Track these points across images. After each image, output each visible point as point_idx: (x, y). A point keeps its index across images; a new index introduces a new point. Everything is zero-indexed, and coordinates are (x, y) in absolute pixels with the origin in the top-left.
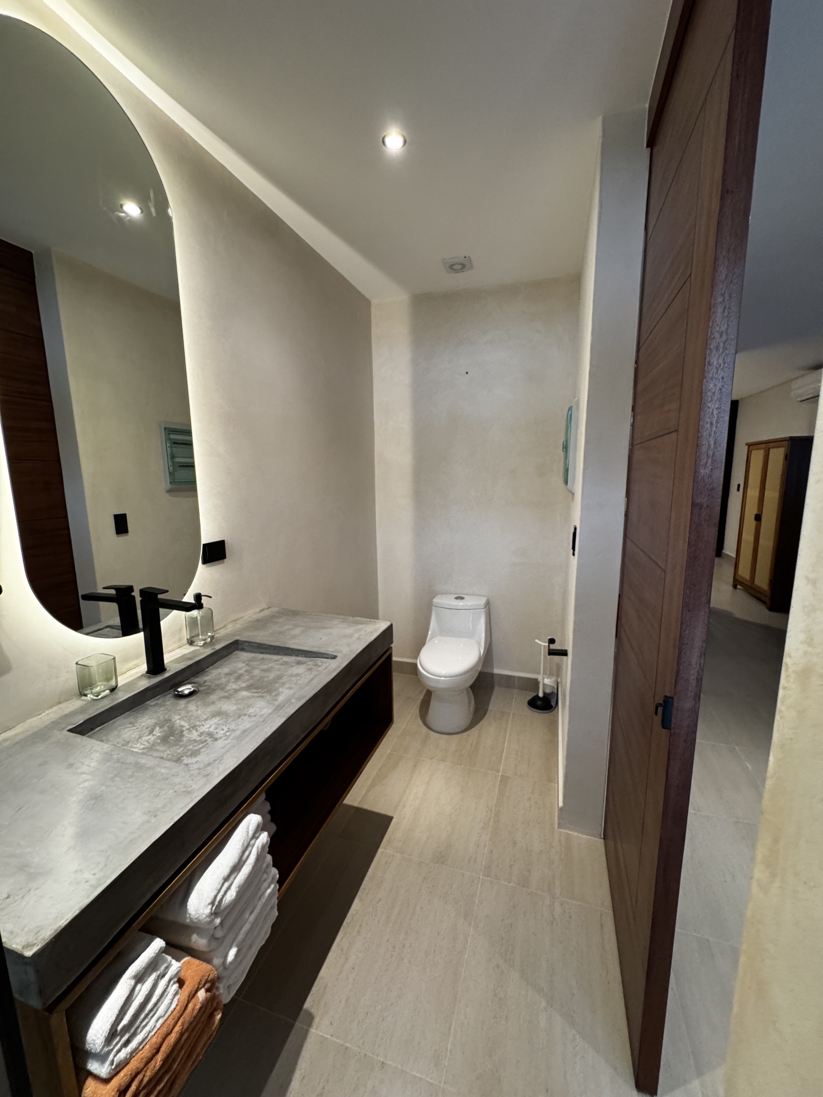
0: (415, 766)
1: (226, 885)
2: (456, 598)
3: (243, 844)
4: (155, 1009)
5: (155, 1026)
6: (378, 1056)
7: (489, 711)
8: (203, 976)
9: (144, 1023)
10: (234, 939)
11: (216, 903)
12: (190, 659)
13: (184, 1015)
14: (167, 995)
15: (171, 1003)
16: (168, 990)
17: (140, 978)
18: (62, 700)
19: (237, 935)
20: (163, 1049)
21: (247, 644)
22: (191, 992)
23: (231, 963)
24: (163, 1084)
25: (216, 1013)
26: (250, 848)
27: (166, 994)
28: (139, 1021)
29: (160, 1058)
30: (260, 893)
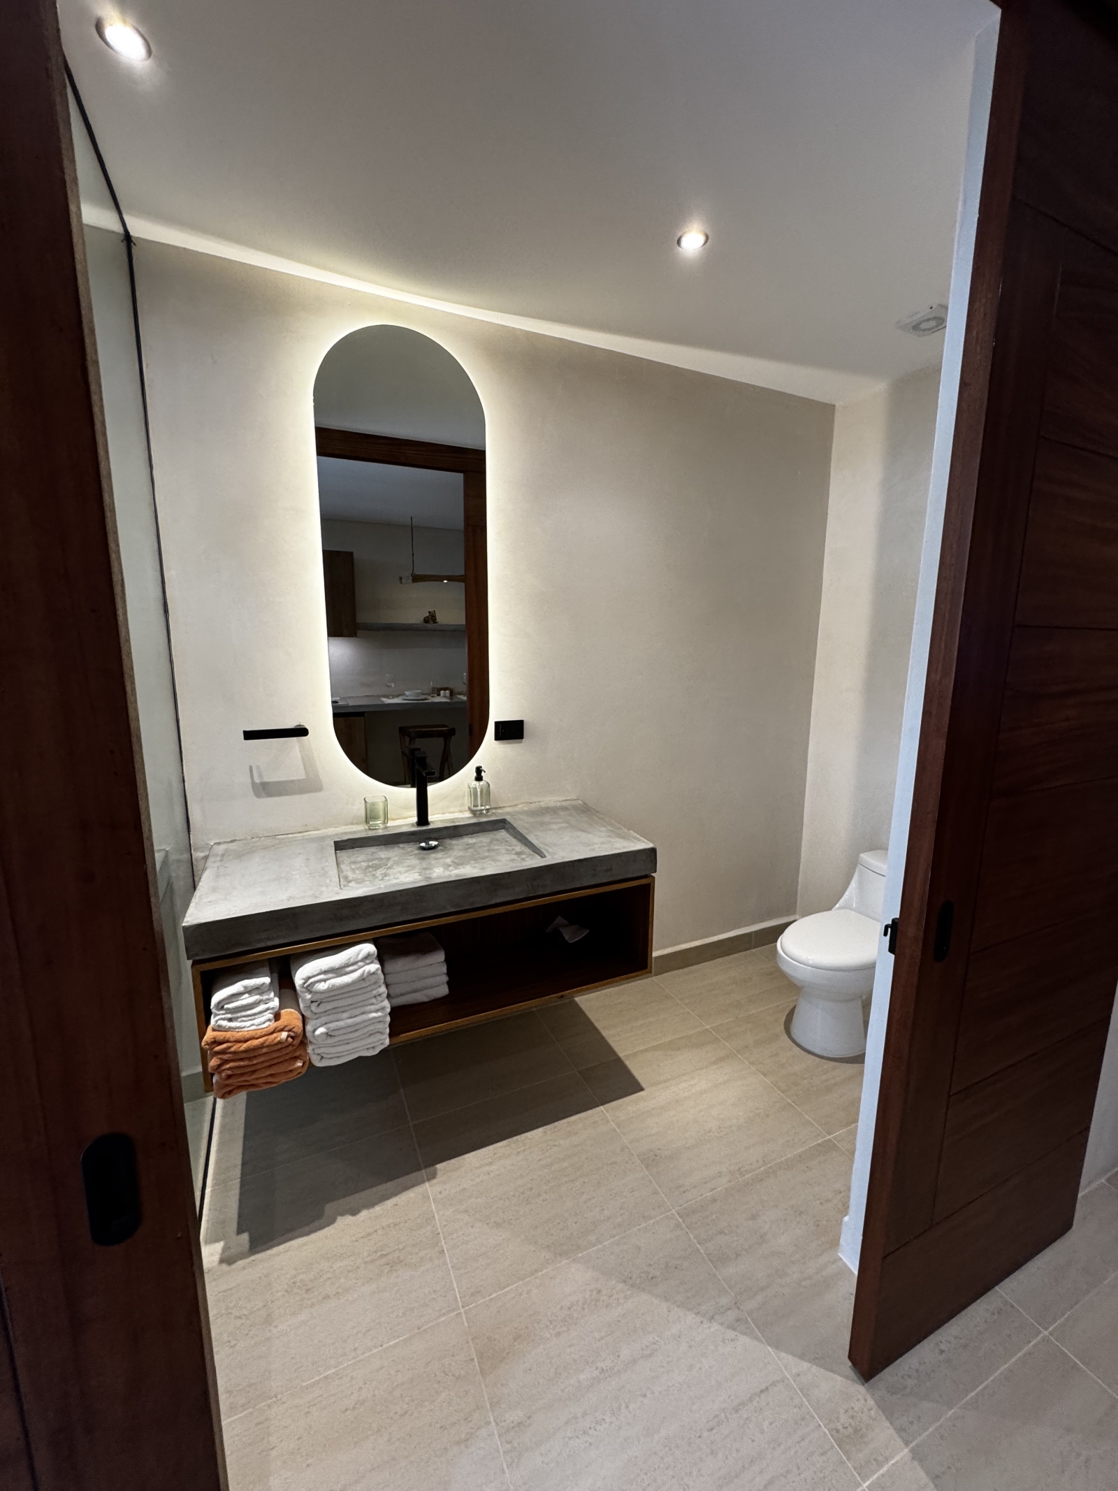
0: (722, 1059)
1: (322, 976)
4: (251, 1017)
5: (249, 1027)
6: (445, 1243)
8: (290, 1025)
9: (243, 1019)
10: (326, 1023)
11: (309, 983)
13: (269, 1036)
14: (263, 1016)
15: (264, 1023)
16: (265, 1014)
19: (330, 1022)
20: (248, 1043)
21: (510, 825)
22: (278, 1027)
23: (319, 1036)
25: (295, 1059)
26: (358, 966)
27: (263, 1014)
28: (243, 1014)
29: (245, 1046)
30: (363, 1010)
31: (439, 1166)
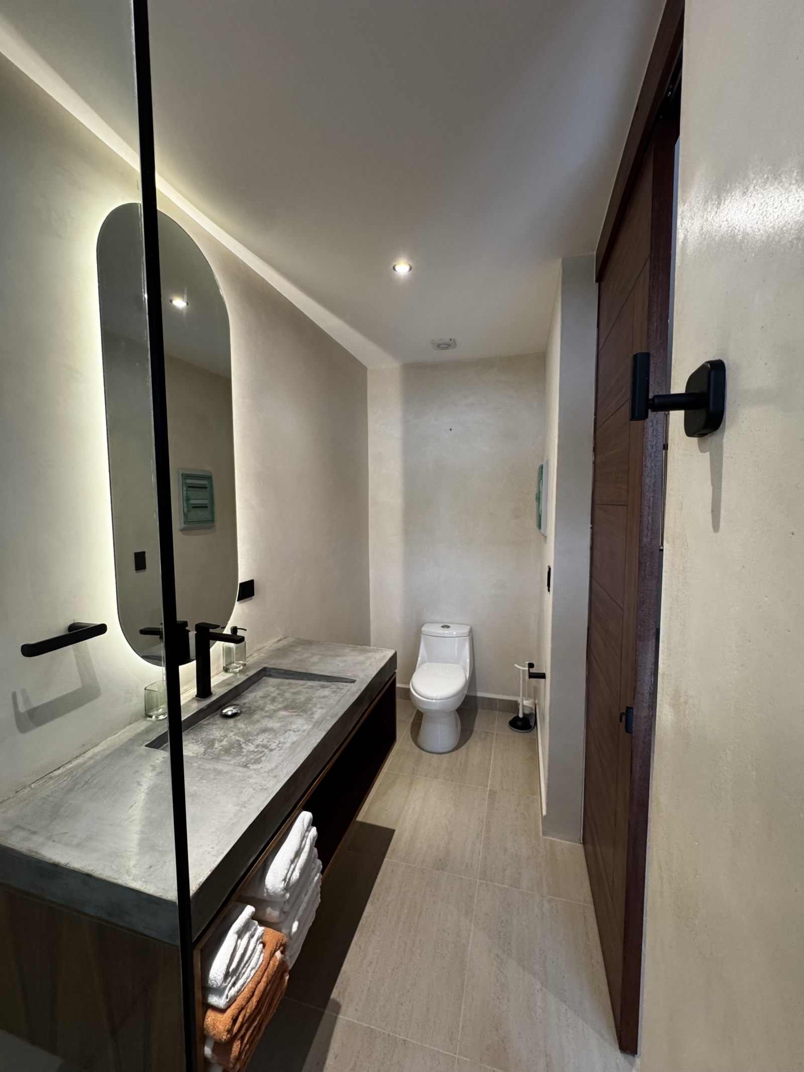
0: (411, 784)
1: (292, 866)
2: (443, 627)
3: (301, 835)
4: (249, 961)
5: (250, 975)
6: (399, 1035)
7: (474, 732)
8: (279, 940)
9: (244, 971)
10: (296, 914)
11: (287, 880)
12: (229, 684)
13: (268, 970)
14: (256, 952)
15: (259, 958)
16: (257, 948)
17: (240, 935)
18: (132, 721)
19: (298, 911)
20: (256, 993)
21: (274, 671)
22: (271, 952)
23: (295, 933)
24: (256, 1023)
25: (285, 975)
26: (305, 839)
27: (255, 950)
28: (241, 968)
29: (255, 1000)
30: (311, 879)
31: (334, 995)
